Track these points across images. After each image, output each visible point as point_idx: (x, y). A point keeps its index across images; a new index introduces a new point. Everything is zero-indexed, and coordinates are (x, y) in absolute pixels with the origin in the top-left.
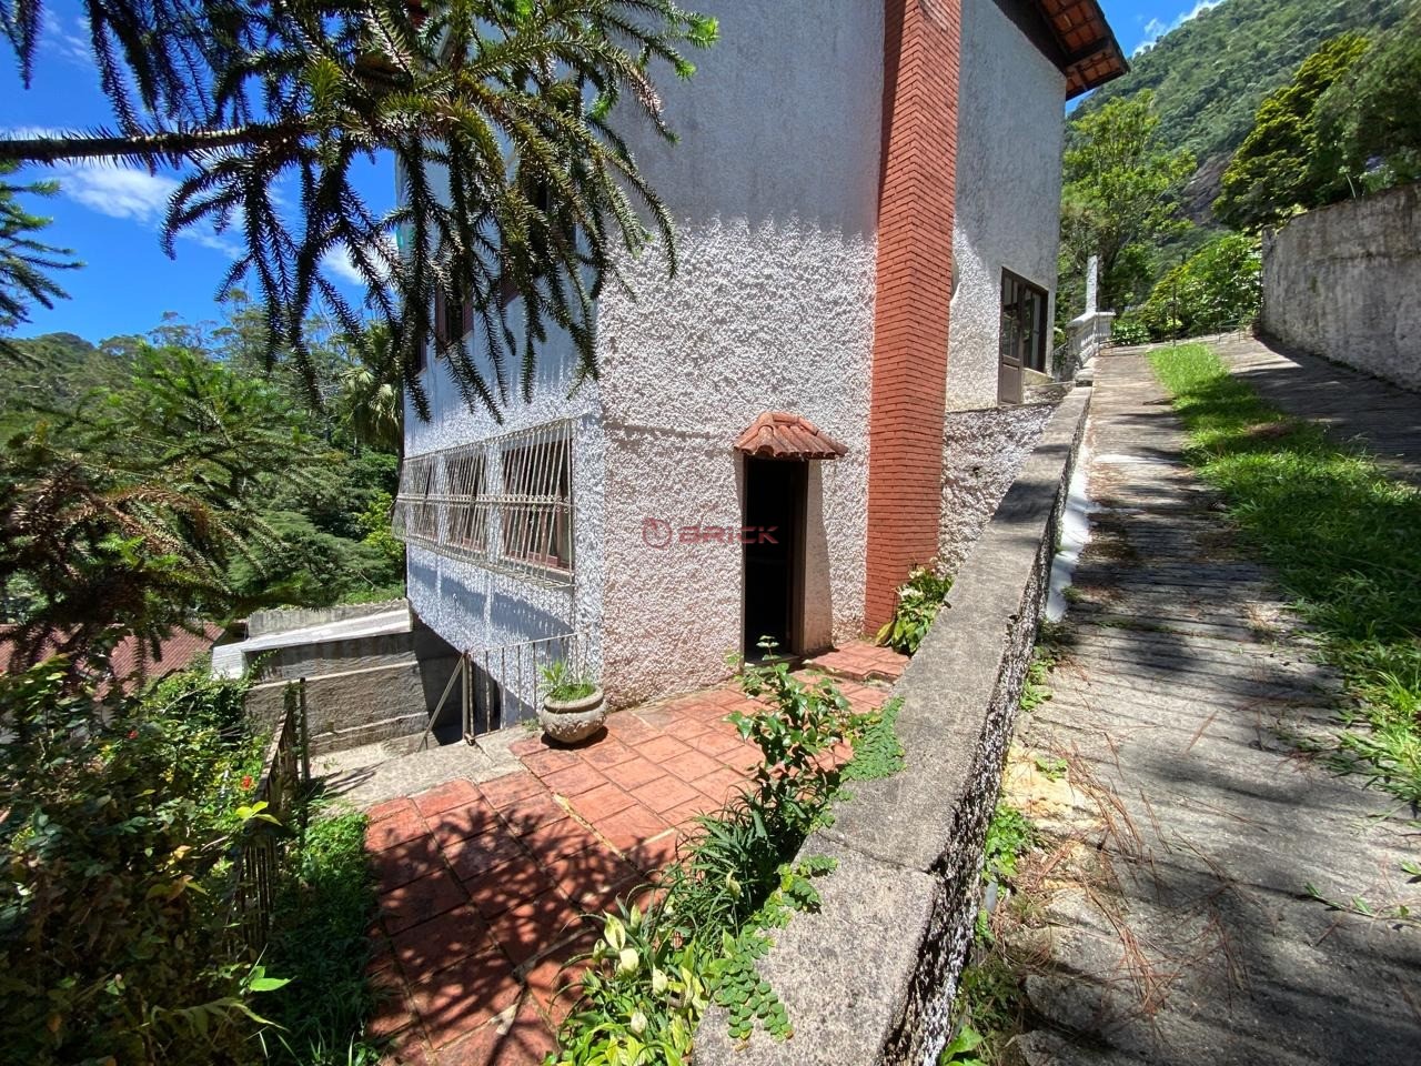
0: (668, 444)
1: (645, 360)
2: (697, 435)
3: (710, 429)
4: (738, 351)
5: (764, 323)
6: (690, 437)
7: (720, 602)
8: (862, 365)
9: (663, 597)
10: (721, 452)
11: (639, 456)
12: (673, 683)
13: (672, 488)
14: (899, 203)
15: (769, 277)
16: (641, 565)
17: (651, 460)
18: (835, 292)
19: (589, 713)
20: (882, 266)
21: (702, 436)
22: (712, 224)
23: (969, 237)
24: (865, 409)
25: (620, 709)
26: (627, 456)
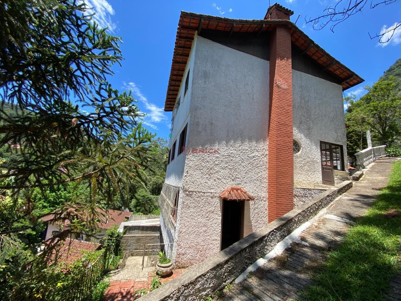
0: (200, 195)
1: (195, 175)
2: (208, 193)
3: (212, 191)
4: (222, 171)
5: (230, 164)
6: (206, 193)
7: (213, 240)
8: (264, 173)
9: (195, 237)
10: (216, 197)
11: (192, 198)
12: (196, 263)
13: (200, 206)
14: (273, 131)
15: (231, 153)
16: (189, 227)
17: (195, 199)
18: (253, 154)
19: (166, 269)
20: (270, 147)
21: (210, 193)
22: (216, 143)
23: (304, 135)
24: (266, 185)
25: (180, 268)
26: (188, 198)
